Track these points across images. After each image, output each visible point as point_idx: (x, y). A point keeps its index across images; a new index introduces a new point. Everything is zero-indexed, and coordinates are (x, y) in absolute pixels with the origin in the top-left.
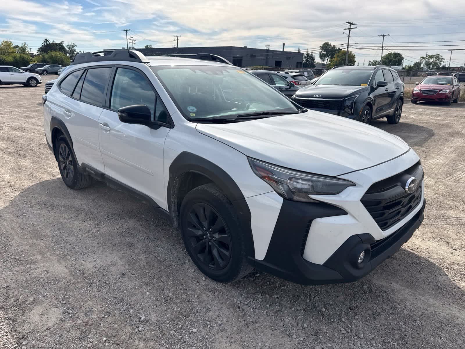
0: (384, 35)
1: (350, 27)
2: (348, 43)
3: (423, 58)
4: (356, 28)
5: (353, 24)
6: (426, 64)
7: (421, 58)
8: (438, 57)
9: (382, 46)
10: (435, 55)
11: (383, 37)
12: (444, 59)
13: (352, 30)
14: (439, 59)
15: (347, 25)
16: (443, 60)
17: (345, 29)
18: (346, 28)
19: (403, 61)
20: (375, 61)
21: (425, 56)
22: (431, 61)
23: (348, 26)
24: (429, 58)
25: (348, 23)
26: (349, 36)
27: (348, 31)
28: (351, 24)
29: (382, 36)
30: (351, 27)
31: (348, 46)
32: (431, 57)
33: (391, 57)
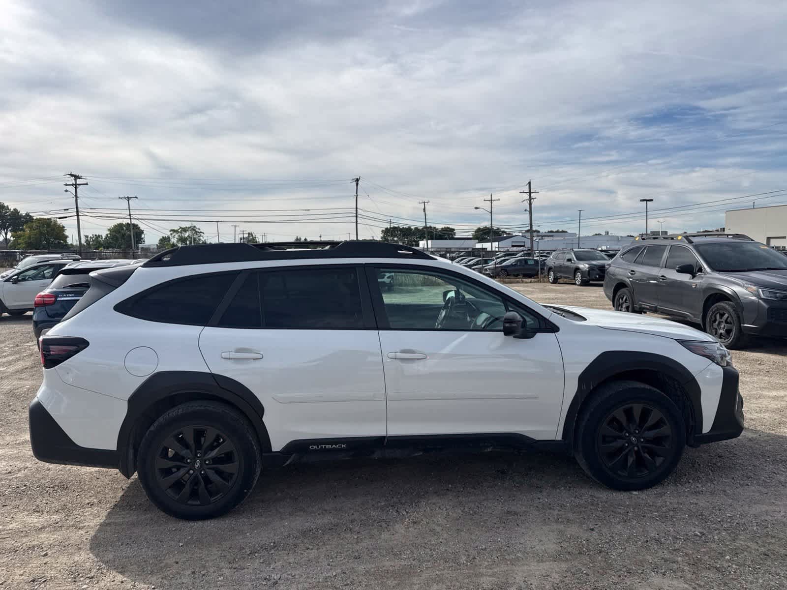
0: (128, 198)
1: (76, 182)
2: (77, 208)
3: (174, 231)
4: (87, 184)
5: (79, 178)
6: (180, 239)
7: (171, 231)
8: (194, 230)
9: (128, 213)
10: (189, 228)
11: (128, 201)
12: (203, 233)
13: (80, 188)
14: (196, 232)
15: (69, 179)
16: (201, 234)
17: (66, 185)
18: (68, 183)
19: (143, 236)
20: (96, 235)
21: (176, 228)
22: (187, 235)
23: (72, 181)
24: (181, 231)
25: (71, 175)
26: (76, 196)
27: (72, 189)
28: (76, 177)
29: (125, 198)
30: (78, 183)
31: (77, 212)
32: (185, 230)
33: (123, 229)
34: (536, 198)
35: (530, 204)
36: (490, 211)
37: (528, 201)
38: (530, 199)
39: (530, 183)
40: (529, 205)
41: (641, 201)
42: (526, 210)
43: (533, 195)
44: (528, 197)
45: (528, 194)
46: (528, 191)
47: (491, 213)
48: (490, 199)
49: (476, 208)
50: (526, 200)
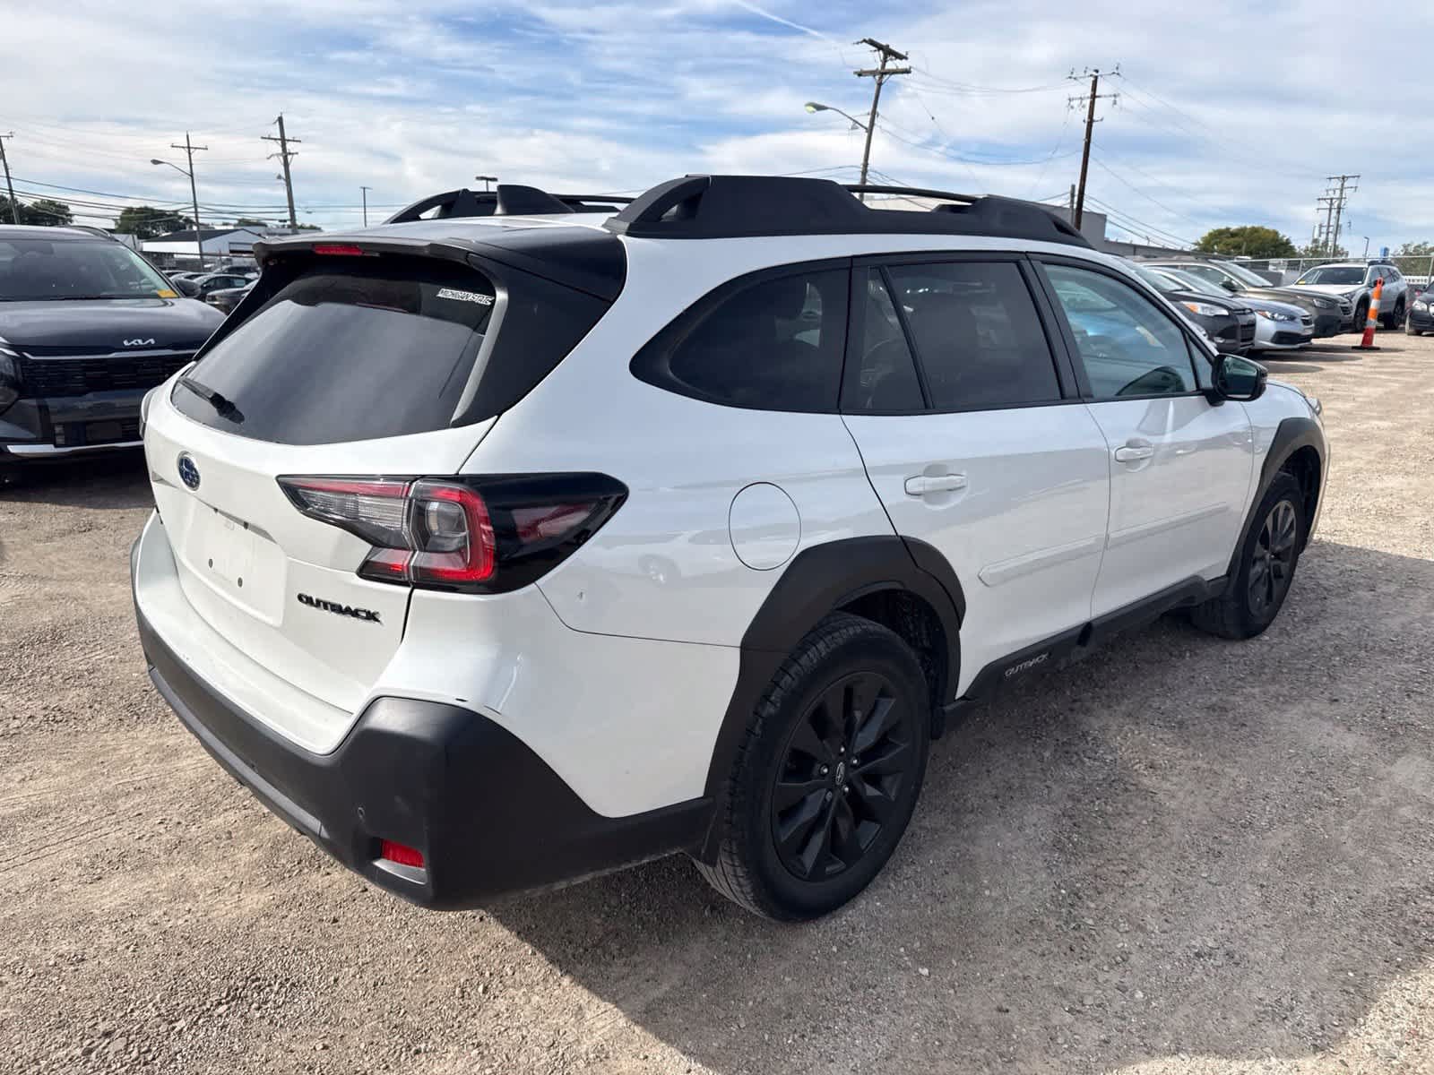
34: (297, 153)
35: (286, 164)
36: (189, 172)
37: (281, 158)
38: (285, 154)
39: (280, 120)
40: (283, 168)
41: (479, 178)
42: (279, 177)
43: (289, 146)
44: (280, 150)
45: (280, 142)
46: (279, 137)
47: (192, 175)
48: (187, 145)
49: (155, 162)
50: (278, 155)
